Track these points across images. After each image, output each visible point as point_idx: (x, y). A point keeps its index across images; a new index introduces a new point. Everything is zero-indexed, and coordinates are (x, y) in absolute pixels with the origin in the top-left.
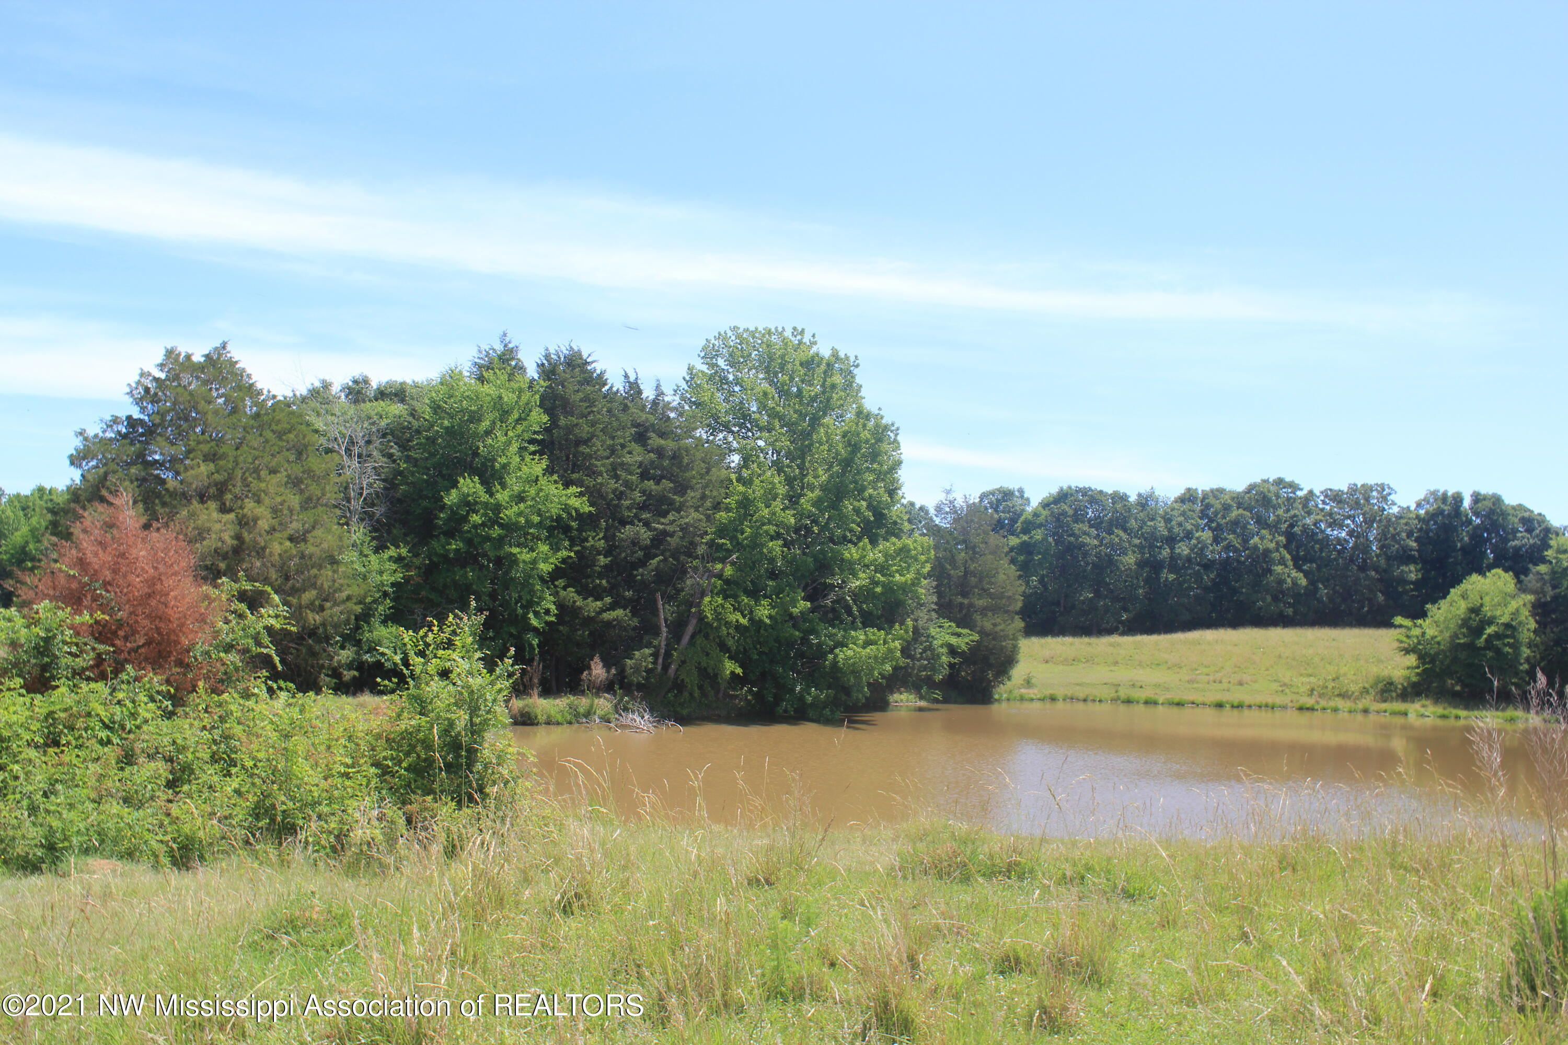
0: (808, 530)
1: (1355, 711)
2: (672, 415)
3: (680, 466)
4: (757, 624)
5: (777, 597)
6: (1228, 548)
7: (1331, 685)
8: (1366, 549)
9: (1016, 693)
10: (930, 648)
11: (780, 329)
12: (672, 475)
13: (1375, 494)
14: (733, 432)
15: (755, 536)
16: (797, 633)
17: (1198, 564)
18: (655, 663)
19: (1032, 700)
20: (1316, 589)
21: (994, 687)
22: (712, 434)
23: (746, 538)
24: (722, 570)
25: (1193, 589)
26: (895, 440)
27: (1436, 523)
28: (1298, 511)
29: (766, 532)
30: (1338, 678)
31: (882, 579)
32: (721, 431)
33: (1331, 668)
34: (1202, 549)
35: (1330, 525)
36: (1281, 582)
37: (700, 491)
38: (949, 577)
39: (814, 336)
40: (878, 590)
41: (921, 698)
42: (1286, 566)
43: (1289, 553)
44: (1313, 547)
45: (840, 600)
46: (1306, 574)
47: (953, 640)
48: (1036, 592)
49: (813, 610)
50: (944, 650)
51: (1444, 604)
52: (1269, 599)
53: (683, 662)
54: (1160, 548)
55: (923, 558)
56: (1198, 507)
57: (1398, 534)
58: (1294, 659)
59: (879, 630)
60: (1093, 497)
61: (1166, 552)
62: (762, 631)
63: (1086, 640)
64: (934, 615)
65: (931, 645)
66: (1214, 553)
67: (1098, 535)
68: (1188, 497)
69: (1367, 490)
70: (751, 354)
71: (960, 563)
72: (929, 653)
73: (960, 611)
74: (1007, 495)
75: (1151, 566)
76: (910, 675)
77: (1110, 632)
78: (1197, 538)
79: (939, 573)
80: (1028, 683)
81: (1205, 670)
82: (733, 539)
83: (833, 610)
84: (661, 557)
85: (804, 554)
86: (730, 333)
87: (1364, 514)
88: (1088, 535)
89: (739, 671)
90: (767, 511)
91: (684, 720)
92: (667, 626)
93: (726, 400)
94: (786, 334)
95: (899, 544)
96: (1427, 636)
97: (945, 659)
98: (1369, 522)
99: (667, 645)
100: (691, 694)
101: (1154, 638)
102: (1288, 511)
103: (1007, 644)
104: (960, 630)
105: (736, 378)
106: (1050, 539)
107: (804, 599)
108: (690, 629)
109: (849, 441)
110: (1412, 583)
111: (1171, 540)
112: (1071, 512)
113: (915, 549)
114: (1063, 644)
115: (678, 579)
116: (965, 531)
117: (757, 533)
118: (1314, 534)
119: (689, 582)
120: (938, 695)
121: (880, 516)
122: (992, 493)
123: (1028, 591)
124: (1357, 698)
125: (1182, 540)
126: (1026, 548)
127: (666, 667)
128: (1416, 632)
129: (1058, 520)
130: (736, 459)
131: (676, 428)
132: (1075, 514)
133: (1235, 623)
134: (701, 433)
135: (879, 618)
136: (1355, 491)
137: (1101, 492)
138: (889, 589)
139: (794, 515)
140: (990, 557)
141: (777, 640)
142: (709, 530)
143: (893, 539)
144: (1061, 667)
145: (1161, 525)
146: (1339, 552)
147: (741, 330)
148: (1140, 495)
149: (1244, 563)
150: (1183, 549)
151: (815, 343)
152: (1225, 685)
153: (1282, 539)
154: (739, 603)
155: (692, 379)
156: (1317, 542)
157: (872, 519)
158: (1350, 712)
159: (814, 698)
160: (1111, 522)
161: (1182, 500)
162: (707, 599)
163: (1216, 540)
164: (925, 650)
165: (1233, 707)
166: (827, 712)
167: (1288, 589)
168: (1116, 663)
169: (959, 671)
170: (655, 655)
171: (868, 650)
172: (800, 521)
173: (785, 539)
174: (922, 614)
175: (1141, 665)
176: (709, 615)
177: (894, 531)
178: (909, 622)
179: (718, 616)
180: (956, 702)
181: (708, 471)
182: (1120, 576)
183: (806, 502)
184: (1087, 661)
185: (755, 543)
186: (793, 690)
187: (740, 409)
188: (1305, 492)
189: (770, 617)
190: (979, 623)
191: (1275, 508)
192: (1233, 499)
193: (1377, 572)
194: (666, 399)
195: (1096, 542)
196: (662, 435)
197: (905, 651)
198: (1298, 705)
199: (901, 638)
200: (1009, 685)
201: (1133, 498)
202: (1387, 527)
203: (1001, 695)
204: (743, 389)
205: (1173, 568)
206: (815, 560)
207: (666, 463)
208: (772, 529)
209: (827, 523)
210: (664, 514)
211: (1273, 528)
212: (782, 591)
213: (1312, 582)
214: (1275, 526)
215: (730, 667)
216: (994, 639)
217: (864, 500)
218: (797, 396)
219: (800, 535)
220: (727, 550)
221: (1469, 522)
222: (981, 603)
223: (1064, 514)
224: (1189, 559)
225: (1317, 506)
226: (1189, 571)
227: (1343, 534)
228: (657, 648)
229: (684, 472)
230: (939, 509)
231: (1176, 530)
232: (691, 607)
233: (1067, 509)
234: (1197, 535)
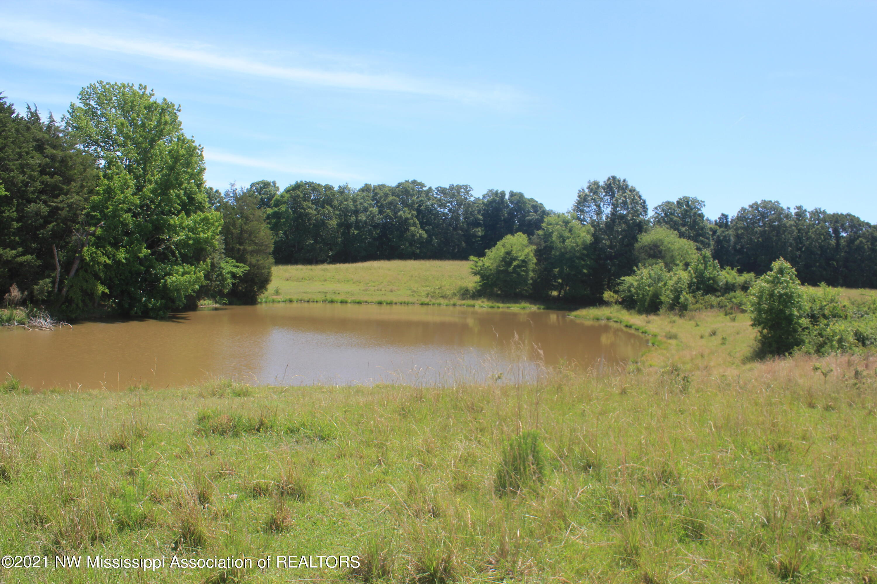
0: (148, 207)
1: (449, 305)
2: (61, 135)
3: (66, 166)
4: (118, 263)
5: (130, 247)
6: (387, 217)
7: (438, 291)
8: (457, 219)
9: (271, 298)
10: (221, 274)
11: (131, 85)
12: (61, 172)
13: (462, 190)
14: (101, 147)
15: (115, 211)
16: (142, 268)
17: (371, 226)
18: (53, 287)
19: (279, 302)
20: (432, 239)
21: (257, 295)
22: (87, 147)
23: (110, 212)
24: (95, 231)
25: (367, 239)
26: (201, 155)
27: (492, 207)
28: (423, 198)
29: (122, 208)
30: (441, 288)
31: (193, 236)
32: (93, 145)
33: (437, 282)
34: (373, 217)
35: (440, 206)
36: (413, 235)
37: (80, 183)
38: (232, 233)
39: (152, 90)
40: (191, 242)
41: (216, 302)
42: (417, 227)
43: (418, 220)
44: (430, 217)
45: (168, 248)
46: (427, 232)
47: (234, 270)
48: (282, 240)
49: (152, 254)
50: (229, 276)
51: (494, 249)
52: (407, 244)
53: (72, 286)
54: (350, 216)
55: (217, 224)
56: (371, 195)
57: (473, 212)
58: (419, 277)
59: (191, 266)
60: (314, 187)
61: (353, 219)
62: (121, 267)
63: (309, 267)
64: (223, 256)
65: (221, 273)
66: (379, 219)
67: (317, 209)
68: (366, 189)
69: (459, 187)
70: (112, 99)
71: (238, 226)
72: (220, 277)
73: (238, 253)
74: (266, 184)
75: (345, 226)
76: (210, 290)
77: (322, 262)
78: (370, 211)
79: (226, 231)
80: (277, 292)
81: (373, 284)
82: (101, 212)
83: (164, 253)
84: (55, 223)
85: (146, 221)
86: (97, 85)
87: (457, 201)
88: (311, 208)
89: (107, 291)
90: (122, 196)
91: (73, 321)
92: (60, 264)
93: (97, 127)
94: (134, 88)
95: (203, 216)
96: (485, 266)
97: (229, 281)
98: (459, 205)
99: (61, 276)
100: (77, 305)
101: (347, 265)
102: (418, 198)
103: (265, 271)
104: (238, 264)
105: (102, 113)
106: (290, 211)
107: (146, 248)
108: (75, 266)
109: (173, 155)
110: (479, 237)
111: (356, 212)
112: (302, 195)
113: (212, 218)
114: (297, 270)
115: (67, 236)
116: (241, 208)
117: (116, 209)
118: (431, 210)
119: (74, 238)
120: (226, 301)
121: (191, 199)
122: (258, 183)
123: (278, 239)
124: (450, 298)
125: (362, 212)
126: (276, 215)
127: (60, 290)
128: (480, 264)
129: (294, 199)
130: (102, 163)
131: (63, 143)
132: (304, 197)
133: (389, 257)
134: (80, 147)
135: (191, 258)
136: (453, 188)
137: (319, 185)
138: (197, 241)
139: (139, 198)
140: (255, 222)
141: (130, 272)
142: (86, 206)
143: (199, 213)
144: (295, 283)
145: (351, 203)
146: (444, 220)
147: (105, 83)
148: (340, 187)
149: (394, 225)
150: (363, 217)
151: (153, 95)
152: (383, 292)
153: (415, 213)
154: (106, 251)
155: (74, 112)
156: (433, 214)
157: (187, 201)
158: (447, 305)
159: (153, 305)
160: (323, 202)
161: (362, 190)
162: (86, 249)
163: (380, 212)
164: (218, 276)
165: (387, 304)
166: (161, 313)
167: (417, 239)
168: (325, 280)
169: (238, 287)
170: (53, 282)
171: (185, 277)
172: (144, 201)
173: (134, 213)
174: (216, 255)
175: (339, 281)
176: (87, 258)
177: (200, 208)
178: (209, 261)
179: (93, 259)
180: (236, 304)
181: (85, 170)
182: (328, 231)
183: (147, 189)
184: (310, 279)
185: (115, 214)
186: (141, 301)
187: (105, 132)
188: (427, 188)
189: (125, 258)
190: (249, 260)
191: (412, 196)
192: (390, 190)
193: (462, 231)
194: (56, 124)
195: (315, 212)
196: (54, 147)
197: (207, 277)
198: (420, 302)
199: (204, 269)
200: (266, 294)
201: (336, 188)
202: (468, 207)
203: (262, 299)
204: (107, 120)
205: (357, 227)
206: (153, 226)
207: (57, 165)
208: (125, 206)
209: (160, 203)
210: (57, 197)
211: (410, 207)
212: (132, 243)
213: (430, 236)
214: (412, 206)
215: (101, 289)
216: (258, 268)
217: (182, 190)
218: (142, 127)
219: (144, 210)
220: (98, 219)
221: (508, 206)
222: (250, 248)
223: (298, 196)
224: (366, 222)
225: (433, 195)
226: (366, 229)
227: (446, 211)
228: (54, 278)
229: (69, 170)
230: (227, 194)
231: (359, 207)
232: (76, 253)
233: (300, 194)
234: (370, 209)
